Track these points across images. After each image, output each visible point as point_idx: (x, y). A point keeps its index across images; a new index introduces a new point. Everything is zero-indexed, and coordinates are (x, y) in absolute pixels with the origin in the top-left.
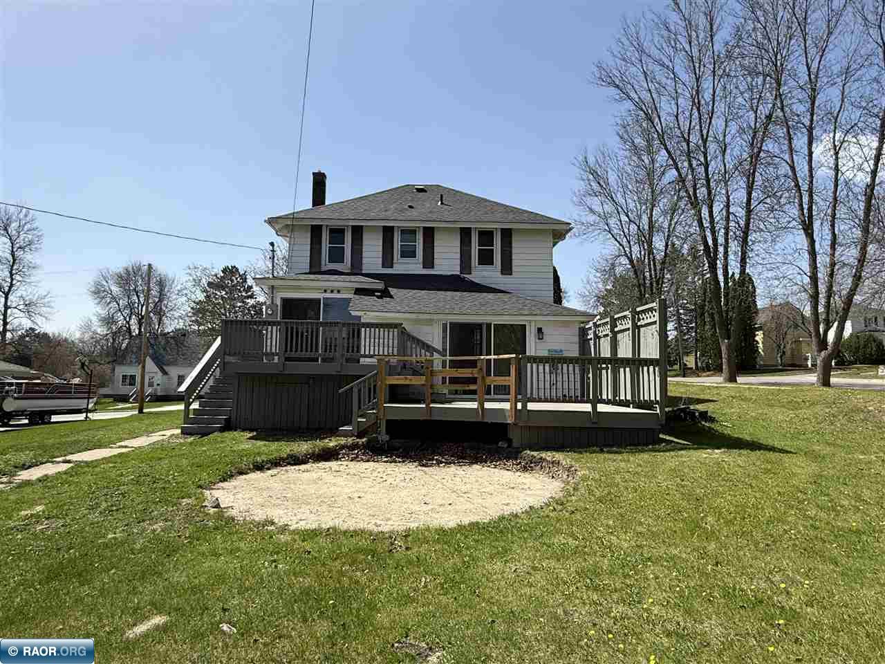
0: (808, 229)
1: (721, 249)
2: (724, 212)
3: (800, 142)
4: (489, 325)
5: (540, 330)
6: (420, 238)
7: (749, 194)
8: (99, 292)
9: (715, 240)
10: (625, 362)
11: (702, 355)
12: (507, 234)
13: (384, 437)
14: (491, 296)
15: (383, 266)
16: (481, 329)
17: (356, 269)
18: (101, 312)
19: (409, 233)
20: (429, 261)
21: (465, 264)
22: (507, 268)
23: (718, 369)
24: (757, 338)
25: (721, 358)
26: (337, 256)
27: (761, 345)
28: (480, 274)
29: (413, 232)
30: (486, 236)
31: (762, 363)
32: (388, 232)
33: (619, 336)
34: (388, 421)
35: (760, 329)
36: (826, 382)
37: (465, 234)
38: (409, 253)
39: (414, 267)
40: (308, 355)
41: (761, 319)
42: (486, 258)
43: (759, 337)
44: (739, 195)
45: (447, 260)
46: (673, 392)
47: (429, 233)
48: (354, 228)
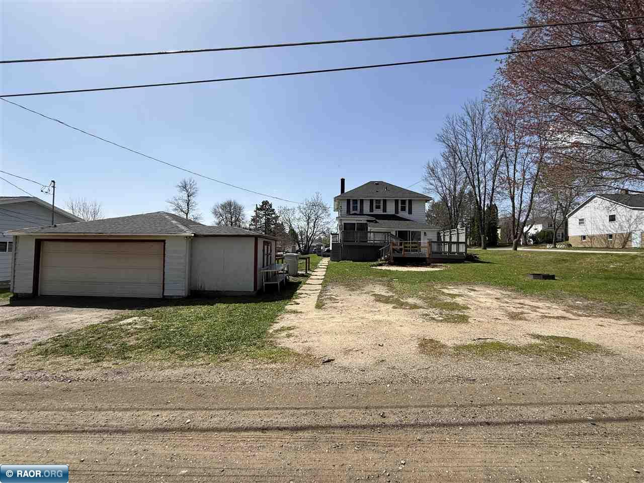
0: (513, 199)
1: (482, 202)
2: (484, 188)
3: (511, 167)
4: (410, 231)
5: (425, 233)
6: (382, 202)
7: (494, 183)
8: (215, 213)
9: (480, 198)
10: (454, 243)
11: (473, 239)
12: (410, 201)
13: (392, 261)
14: (408, 222)
15: (370, 211)
16: (407, 233)
17: (361, 214)
18: (216, 221)
19: (378, 201)
20: (385, 210)
21: (397, 211)
22: (410, 212)
23: (480, 245)
24: (498, 232)
25: (481, 241)
26: (355, 208)
27: (499, 235)
28: (402, 214)
29: (380, 200)
30: (403, 202)
31: (500, 243)
32: (371, 201)
33: (452, 235)
34: (393, 257)
35: (499, 228)
36: (516, 249)
37: (397, 201)
38: (378, 207)
39: (380, 212)
40: (364, 240)
41: (500, 224)
42: (403, 209)
43: (499, 231)
44: (490, 183)
45: (391, 210)
46: (468, 252)
47: (385, 201)
48: (361, 200)
